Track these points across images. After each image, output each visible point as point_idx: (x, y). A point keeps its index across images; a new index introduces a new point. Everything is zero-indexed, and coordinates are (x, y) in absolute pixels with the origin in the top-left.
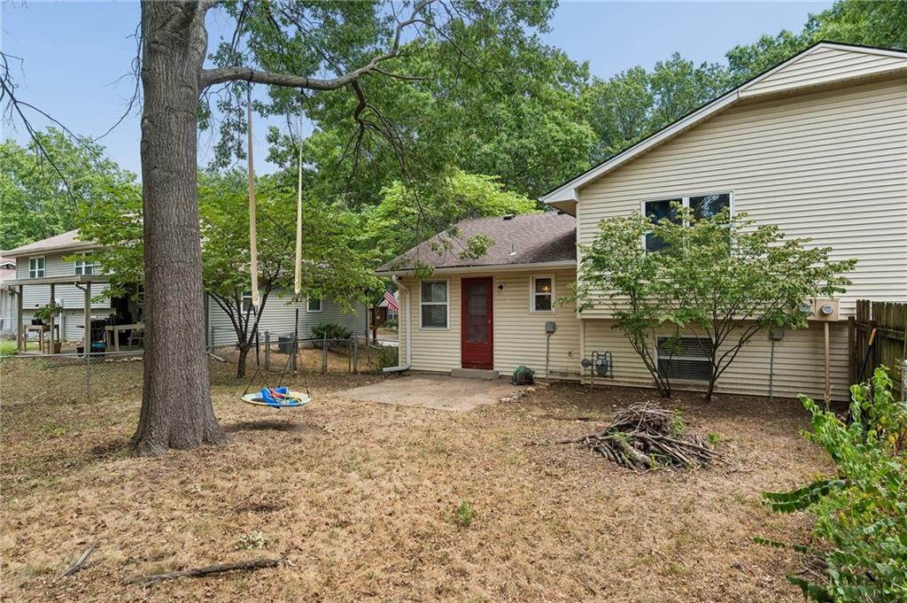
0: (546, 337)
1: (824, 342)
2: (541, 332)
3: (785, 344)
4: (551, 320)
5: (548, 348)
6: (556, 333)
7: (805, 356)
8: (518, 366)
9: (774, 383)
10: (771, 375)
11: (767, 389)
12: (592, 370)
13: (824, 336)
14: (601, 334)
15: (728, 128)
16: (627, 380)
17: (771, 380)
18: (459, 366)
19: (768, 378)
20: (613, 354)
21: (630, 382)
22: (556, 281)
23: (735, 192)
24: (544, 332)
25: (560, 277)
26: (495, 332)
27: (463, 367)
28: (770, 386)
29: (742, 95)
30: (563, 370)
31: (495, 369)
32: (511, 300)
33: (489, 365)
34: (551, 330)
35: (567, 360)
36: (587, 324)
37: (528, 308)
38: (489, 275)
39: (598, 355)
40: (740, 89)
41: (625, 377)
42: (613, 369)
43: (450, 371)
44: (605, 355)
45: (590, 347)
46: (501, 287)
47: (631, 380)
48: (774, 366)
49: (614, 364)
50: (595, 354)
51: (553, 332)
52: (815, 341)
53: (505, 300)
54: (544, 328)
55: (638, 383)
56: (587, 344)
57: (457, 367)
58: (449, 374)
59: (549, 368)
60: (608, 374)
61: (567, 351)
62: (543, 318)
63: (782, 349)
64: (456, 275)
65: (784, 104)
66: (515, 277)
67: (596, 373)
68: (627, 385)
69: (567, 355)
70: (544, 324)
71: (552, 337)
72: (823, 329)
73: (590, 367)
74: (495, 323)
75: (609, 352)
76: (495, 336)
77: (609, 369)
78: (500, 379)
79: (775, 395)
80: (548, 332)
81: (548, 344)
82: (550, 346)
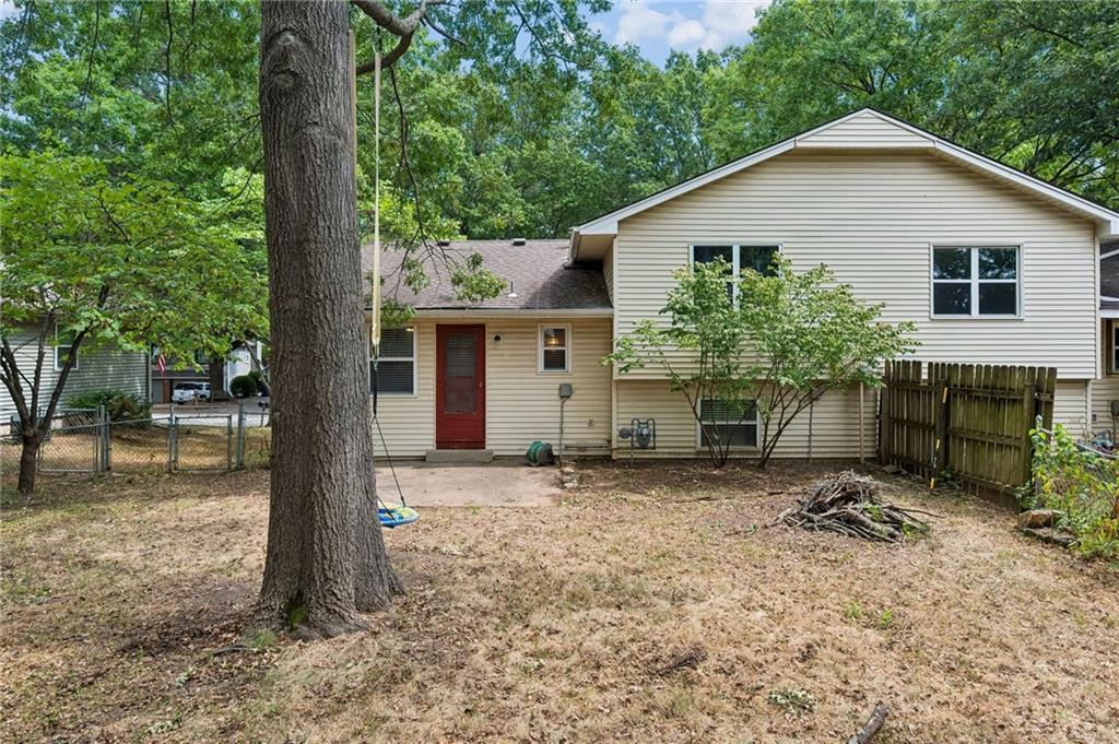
0: (559, 403)
1: (859, 401)
2: (552, 397)
3: (822, 403)
4: (564, 381)
5: (562, 417)
6: (573, 397)
7: (839, 415)
8: (532, 442)
9: (813, 444)
10: (810, 436)
11: (806, 450)
12: (632, 442)
13: (859, 394)
14: (637, 397)
15: (779, 176)
16: (667, 450)
17: (810, 441)
18: (433, 448)
19: (807, 439)
20: (656, 422)
21: (670, 453)
22: (573, 332)
23: (785, 245)
24: (557, 397)
25: (578, 327)
26: (487, 398)
27: (438, 448)
28: (809, 447)
29: (799, 145)
30: (582, 443)
31: (487, 447)
32: (512, 355)
33: (479, 442)
34: (565, 393)
35: (586, 431)
36: (620, 386)
37: (536, 366)
38: (480, 322)
39: (640, 423)
40: (798, 138)
41: (665, 447)
42: (657, 439)
43: (423, 454)
44: (647, 423)
45: (625, 414)
46: (497, 338)
47: (672, 450)
48: (813, 427)
49: (657, 433)
50: (636, 422)
51: (569, 397)
52: (848, 400)
53: (502, 355)
54: (557, 392)
55: (679, 453)
56: (620, 410)
57: (431, 448)
58: (423, 459)
59: (563, 442)
60: (651, 444)
61: (587, 420)
62: (556, 378)
63: (820, 409)
64: (428, 320)
65: (828, 161)
66: (518, 327)
67: (637, 445)
68: (666, 456)
69: (586, 425)
70: (558, 386)
71: (567, 403)
72: (859, 388)
73: (630, 438)
74: (487, 387)
75: (653, 419)
76: (487, 403)
77: (652, 439)
78: (498, 460)
79: (813, 456)
80: (562, 397)
81: (562, 411)
82: (565, 414)
